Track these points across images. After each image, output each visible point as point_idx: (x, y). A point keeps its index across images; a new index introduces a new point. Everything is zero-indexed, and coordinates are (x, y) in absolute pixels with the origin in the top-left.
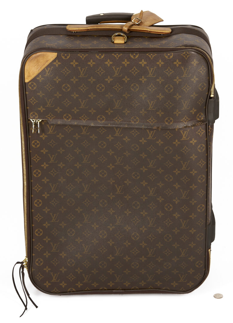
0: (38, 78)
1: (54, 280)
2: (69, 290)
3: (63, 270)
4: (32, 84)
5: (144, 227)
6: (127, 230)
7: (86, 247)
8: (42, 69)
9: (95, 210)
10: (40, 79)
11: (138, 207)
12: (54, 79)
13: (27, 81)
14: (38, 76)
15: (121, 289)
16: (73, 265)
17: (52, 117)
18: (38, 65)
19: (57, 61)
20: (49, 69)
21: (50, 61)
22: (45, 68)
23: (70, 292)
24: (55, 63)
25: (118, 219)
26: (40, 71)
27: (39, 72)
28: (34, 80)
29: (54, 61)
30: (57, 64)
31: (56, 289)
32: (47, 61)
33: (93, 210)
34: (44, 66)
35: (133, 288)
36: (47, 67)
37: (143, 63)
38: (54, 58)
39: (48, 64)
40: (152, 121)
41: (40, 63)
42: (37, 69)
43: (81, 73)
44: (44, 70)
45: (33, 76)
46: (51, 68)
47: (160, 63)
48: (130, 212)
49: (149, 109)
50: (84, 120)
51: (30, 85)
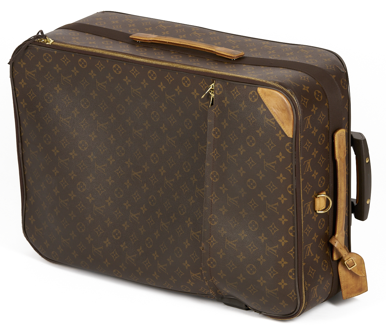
0: (262, 106)
1: (28, 73)
2: (17, 90)
3: (40, 86)
4: (256, 97)
5: (93, 199)
6: (89, 178)
7: (68, 121)
8: (273, 115)
9: (112, 139)
10: (261, 110)
11: (116, 195)
12: (262, 127)
13: (260, 90)
14: (265, 106)
15: (23, 153)
16: (46, 100)
17: (217, 113)
18: (278, 109)
19: (283, 136)
20: (274, 123)
21: (282, 127)
22: (273, 119)
23: (15, 89)
24: (280, 132)
25: (102, 167)
26: (271, 111)
27: (270, 109)
28: (260, 101)
29: (283, 132)
30: (280, 136)
31: (16, 73)
32: (283, 123)
33: (112, 137)
34: (278, 120)
35: (25, 167)
36: (275, 120)
37: (283, 241)
38: (286, 133)
39: (280, 123)
40: (212, 242)
41: (280, 112)
42: (274, 107)
43: (269, 164)
44: (272, 117)
45: (264, 99)
46: (275, 126)
47: (283, 263)
48: (110, 183)
49: (227, 240)
50: (213, 154)
51: (254, 93)
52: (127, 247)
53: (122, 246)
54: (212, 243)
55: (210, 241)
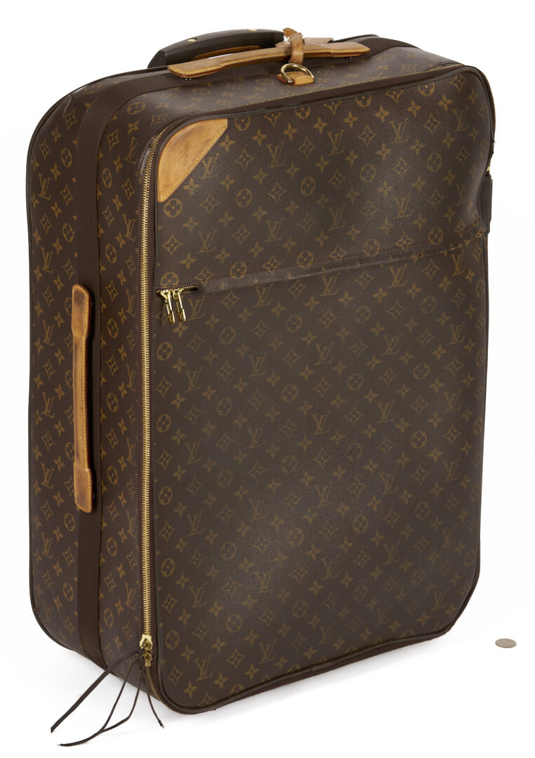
0: (185, 188)
1: (203, 675)
2: (233, 691)
3: (219, 645)
4: (173, 203)
5: (374, 499)
6: (343, 514)
7: (262, 576)
8: (196, 163)
9: (274, 486)
10: (192, 188)
11: (359, 456)
12: (221, 181)
13: (162, 198)
14: (186, 182)
15: (326, 659)
16: (239, 628)
17: (208, 275)
18: (187, 156)
19: (227, 137)
20: (210, 159)
21: (214, 142)
22: (203, 162)
23: (234, 695)
24: (222, 144)
25: (321, 492)
26: (191, 169)
27: (189, 172)
28: (179, 193)
29: (222, 139)
30: (227, 145)
31: (207, 698)
32: (207, 142)
33: (270, 486)
34: (204, 153)
35: (347, 651)
36: (206, 158)
37: (383, 114)
38: (221, 133)
39: (208, 148)
40: (405, 242)
41: (191, 151)
42: (185, 165)
43: (274, 156)
44: (200, 164)
45: (176, 185)
46: (215, 156)
47: (414, 108)
48: (343, 472)
49: (399, 216)
50: (271, 269)
51: (169, 208)
52: (436, 414)
53: (435, 425)
54: (407, 242)
55: (405, 246)
